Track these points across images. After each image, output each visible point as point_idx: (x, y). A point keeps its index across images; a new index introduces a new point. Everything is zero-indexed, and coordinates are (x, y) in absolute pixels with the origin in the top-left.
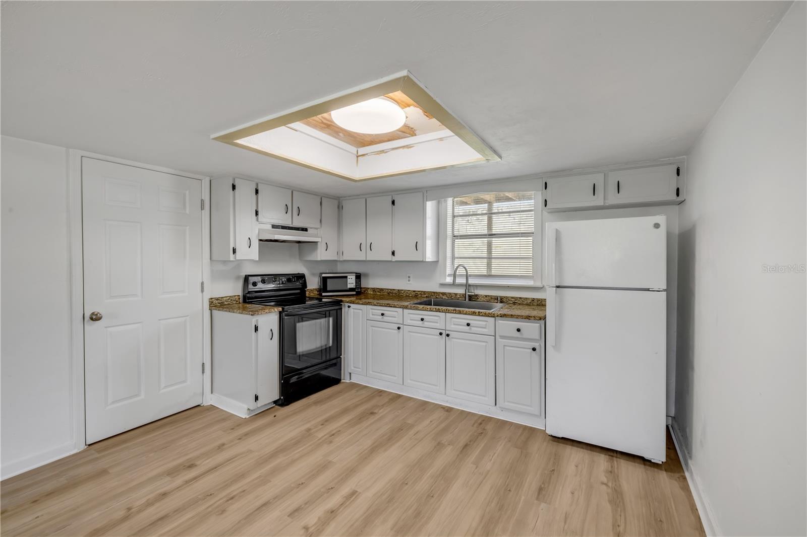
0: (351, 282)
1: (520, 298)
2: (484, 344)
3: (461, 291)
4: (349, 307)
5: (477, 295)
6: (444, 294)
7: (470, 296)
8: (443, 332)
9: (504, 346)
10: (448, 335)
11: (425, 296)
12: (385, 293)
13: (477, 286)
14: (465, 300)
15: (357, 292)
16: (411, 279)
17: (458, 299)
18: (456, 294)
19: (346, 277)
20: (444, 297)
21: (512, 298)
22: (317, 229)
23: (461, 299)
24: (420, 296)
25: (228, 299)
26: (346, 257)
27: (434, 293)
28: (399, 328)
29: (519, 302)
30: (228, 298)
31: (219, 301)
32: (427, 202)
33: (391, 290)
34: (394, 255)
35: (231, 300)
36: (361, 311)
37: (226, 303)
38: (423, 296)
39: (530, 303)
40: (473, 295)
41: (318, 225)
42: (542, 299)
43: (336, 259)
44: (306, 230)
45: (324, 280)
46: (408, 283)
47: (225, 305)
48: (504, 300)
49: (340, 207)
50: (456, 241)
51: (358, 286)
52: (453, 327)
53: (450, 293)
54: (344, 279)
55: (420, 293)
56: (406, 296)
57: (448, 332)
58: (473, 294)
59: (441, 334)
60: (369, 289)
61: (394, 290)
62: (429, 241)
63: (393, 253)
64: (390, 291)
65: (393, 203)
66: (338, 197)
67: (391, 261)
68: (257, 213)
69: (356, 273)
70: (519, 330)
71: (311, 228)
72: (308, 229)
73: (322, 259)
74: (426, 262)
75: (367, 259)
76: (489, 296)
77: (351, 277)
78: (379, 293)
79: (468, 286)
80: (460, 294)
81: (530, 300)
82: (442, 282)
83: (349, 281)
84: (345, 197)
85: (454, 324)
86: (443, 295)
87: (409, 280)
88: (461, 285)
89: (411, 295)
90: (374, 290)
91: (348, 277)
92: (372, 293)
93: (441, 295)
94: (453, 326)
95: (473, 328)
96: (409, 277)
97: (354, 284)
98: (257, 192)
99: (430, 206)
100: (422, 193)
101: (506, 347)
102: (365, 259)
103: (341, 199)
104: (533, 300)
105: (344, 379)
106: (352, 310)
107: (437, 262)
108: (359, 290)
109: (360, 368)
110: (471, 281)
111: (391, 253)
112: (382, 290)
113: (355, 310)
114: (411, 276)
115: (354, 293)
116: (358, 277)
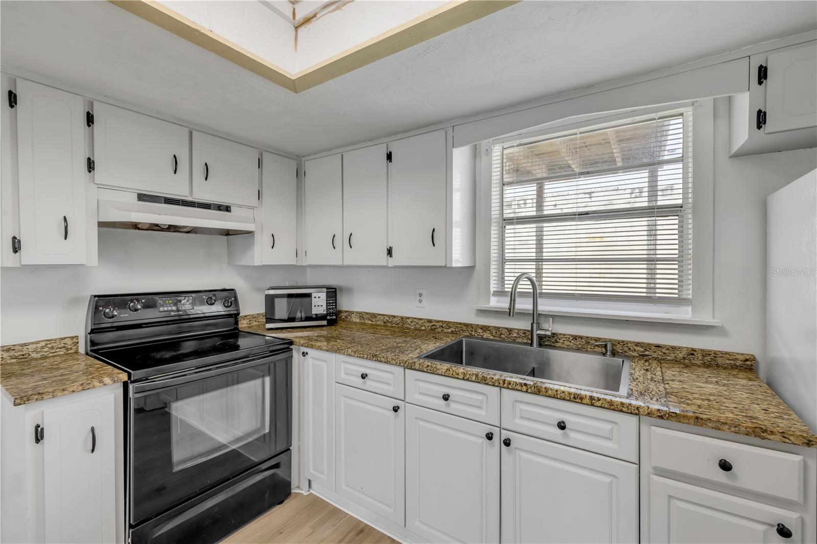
0: (319, 304)
1: (658, 346)
2: (608, 479)
3: (523, 325)
4: (304, 354)
5: (554, 334)
6: (485, 328)
7: (541, 338)
8: (496, 431)
9: (670, 497)
10: (507, 443)
11: (450, 330)
12: (379, 323)
13: (555, 317)
14: (531, 344)
15: (329, 321)
16: (424, 298)
17: (514, 342)
18: (510, 331)
19: (308, 296)
20: (486, 335)
21: (637, 344)
22: (253, 208)
23: (520, 340)
24: (440, 330)
25: (43, 347)
26: (311, 260)
27: (466, 325)
28: (396, 409)
29: (655, 355)
30: (43, 344)
31: (12, 353)
32: (454, 150)
33: (389, 316)
34: (391, 256)
35: (52, 348)
36: (324, 364)
37: (34, 355)
38: (445, 330)
39: (684, 358)
40: (546, 336)
41: (254, 201)
42: (715, 353)
43: (294, 263)
44: (227, 209)
45: (270, 301)
46: (419, 305)
47: (33, 359)
48: (619, 348)
49: (299, 174)
50: (508, 227)
51: (331, 311)
52: (520, 424)
53: (498, 328)
54: (306, 300)
55: (441, 324)
56: (416, 329)
57: (505, 435)
58: (549, 333)
59: (490, 437)
60: (352, 313)
61: (394, 317)
62: (458, 230)
63: (390, 252)
64: (387, 318)
65: (389, 157)
66: (298, 156)
67: (386, 267)
68: (91, 165)
69: (328, 288)
70: (725, 466)
71: (240, 206)
72: (232, 208)
73: (264, 264)
74: (451, 268)
75: (346, 263)
76: (581, 337)
77: (319, 294)
78: (370, 322)
79: (536, 316)
80: (519, 330)
81: (685, 352)
82: (483, 306)
83: (315, 301)
84: (309, 155)
85: (522, 418)
86: (484, 331)
87: (420, 301)
88: (522, 314)
89: (423, 328)
90: (361, 315)
91: (313, 295)
92: (358, 320)
93: (480, 331)
94: (518, 421)
95: (573, 435)
96: (420, 295)
97: (325, 307)
98: (90, 119)
99: (460, 157)
100: (443, 132)
101: (673, 501)
102: (341, 264)
103: (303, 159)
104: (692, 352)
105: (298, 487)
106: (311, 360)
107: (472, 268)
108: (334, 317)
109: (324, 474)
110: (544, 306)
111: (386, 252)
112: (374, 316)
113: (316, 362)
114: (424, 292)
115: (325, 323)
116: (332, 293)
